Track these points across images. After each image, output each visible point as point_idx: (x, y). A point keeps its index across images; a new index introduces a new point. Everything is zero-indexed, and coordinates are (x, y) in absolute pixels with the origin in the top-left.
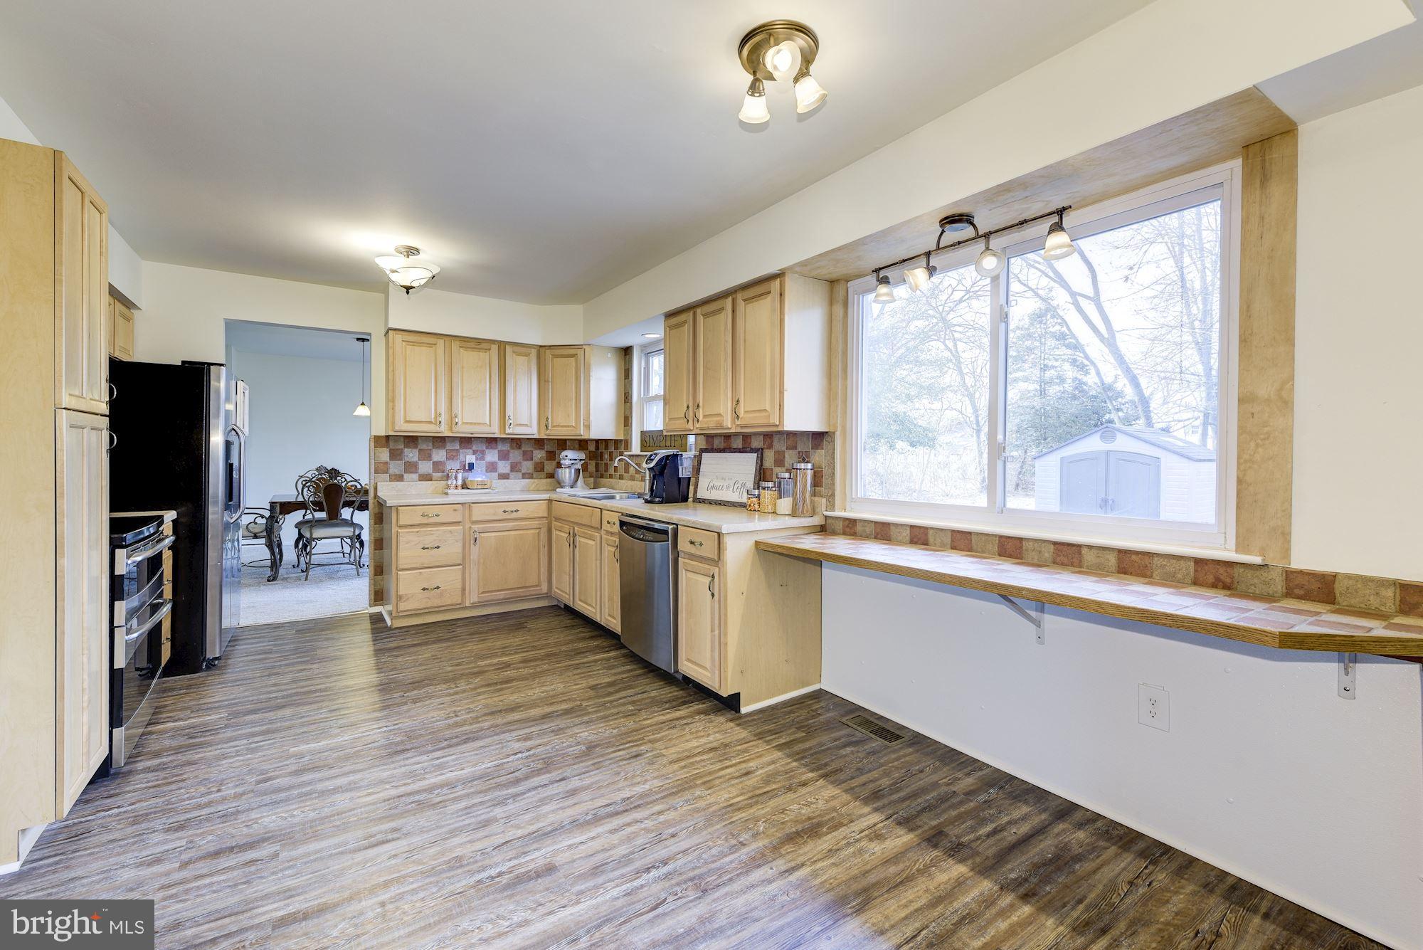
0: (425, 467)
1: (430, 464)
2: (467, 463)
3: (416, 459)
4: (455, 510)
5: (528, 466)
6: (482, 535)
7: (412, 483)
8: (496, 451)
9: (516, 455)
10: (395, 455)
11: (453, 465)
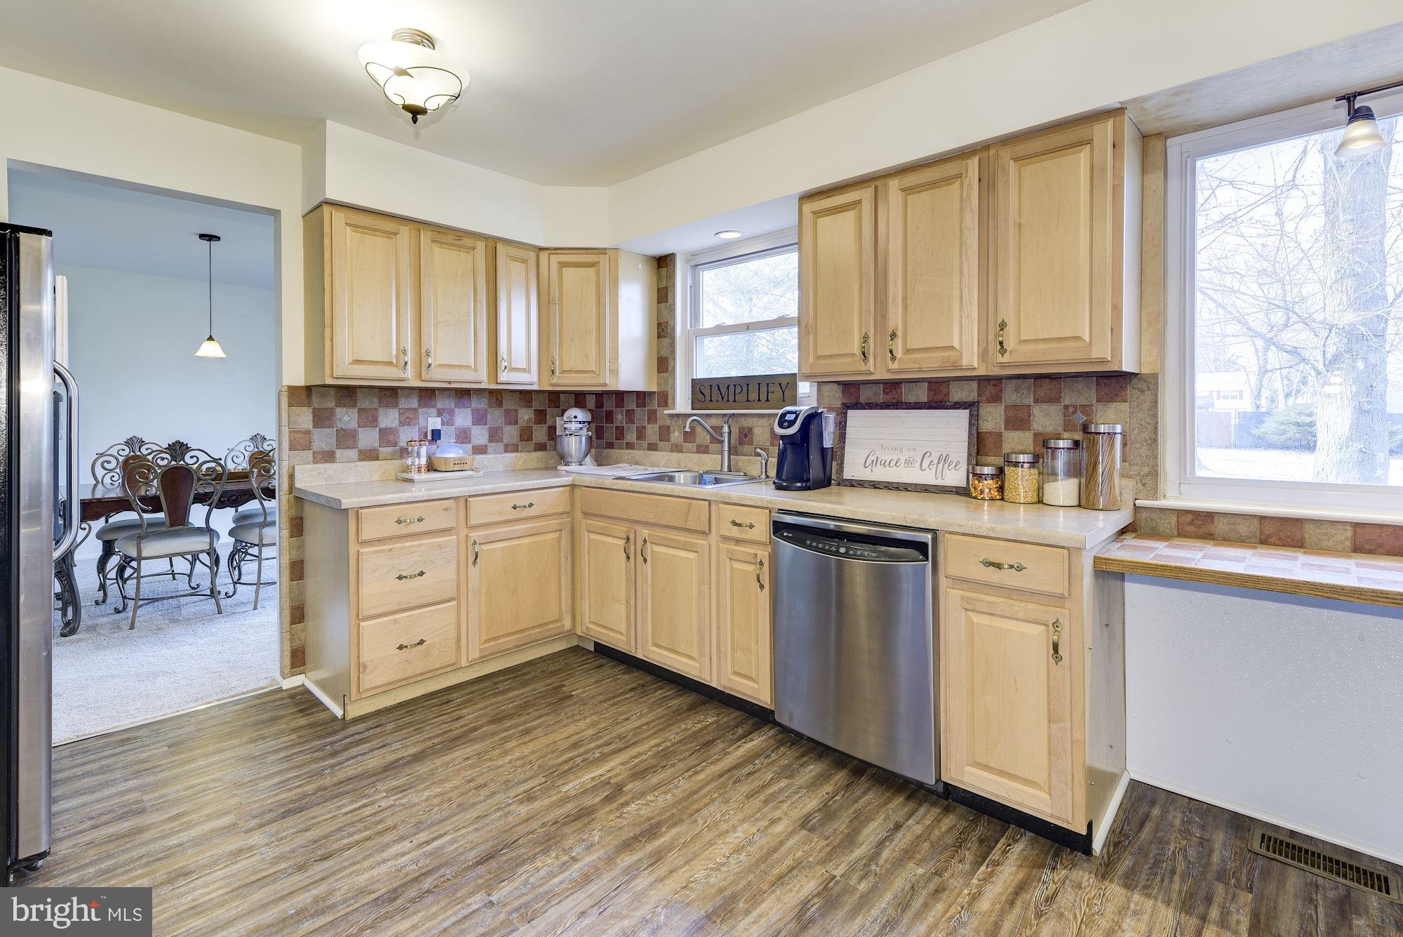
0: (368, 438)
1: (375, 433)
2: (430, 429)
3: (354, 425)
4: (446, 509)
5: (510, 433)
6: (485, 547)
7: (349, 464)
8: (469, 410)
9: (495, 417)
10: (322, 419)
11: (407, 435)
